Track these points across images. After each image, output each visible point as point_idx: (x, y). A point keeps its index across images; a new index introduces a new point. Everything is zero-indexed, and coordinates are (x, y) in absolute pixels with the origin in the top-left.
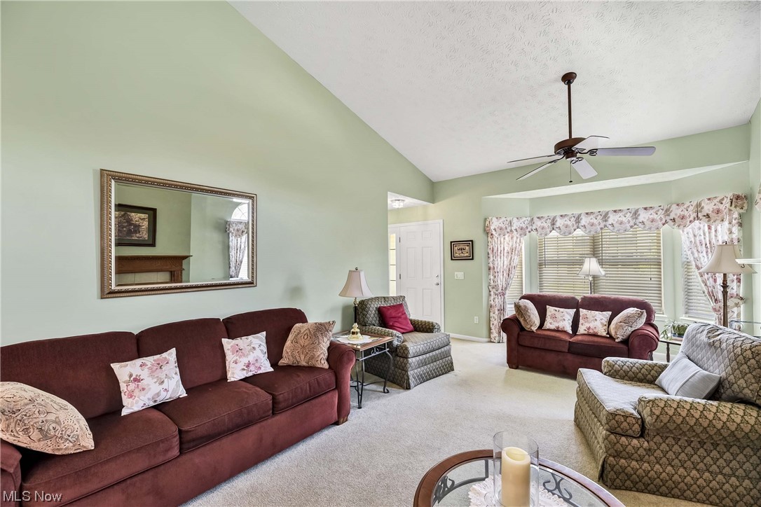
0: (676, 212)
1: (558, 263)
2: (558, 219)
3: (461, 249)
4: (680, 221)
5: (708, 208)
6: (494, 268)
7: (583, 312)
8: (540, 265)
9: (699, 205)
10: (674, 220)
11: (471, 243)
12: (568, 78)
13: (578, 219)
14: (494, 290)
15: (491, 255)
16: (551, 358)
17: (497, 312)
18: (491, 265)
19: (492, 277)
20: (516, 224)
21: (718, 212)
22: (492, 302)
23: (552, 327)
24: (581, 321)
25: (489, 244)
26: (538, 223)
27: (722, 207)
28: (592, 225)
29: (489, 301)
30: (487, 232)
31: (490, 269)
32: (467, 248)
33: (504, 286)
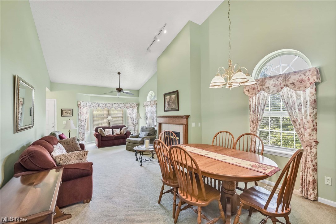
0: (127, 105)
1: (98, 117)
2: (100, 104)
3: (67, 112)
4: (127, 107)
5: (133, 105)
6: (81, 119)
7: (114, 129)
8: (93, 118)
9: (131, 105)
10: (126, 107)
11: (71, 110)
12: (119, 73)
13: (106, 105)
14: (81, 127)
15: (80, 115)
16: (111, 142)
17: (82, 135)
18: (80, 118)
19: (80, 123)
20: (88, 104)
21: (134, 106)
22: (80, 132)
23: (108, 134)
24: (114, 132)
25: (79, 111)
26: (94, 105)
27: (135, 105)
28: (109, 106)
29: (79, 131)
30: (79, 106)
31: (79, 120)
32: (70, 112)
33: (84, 125)
